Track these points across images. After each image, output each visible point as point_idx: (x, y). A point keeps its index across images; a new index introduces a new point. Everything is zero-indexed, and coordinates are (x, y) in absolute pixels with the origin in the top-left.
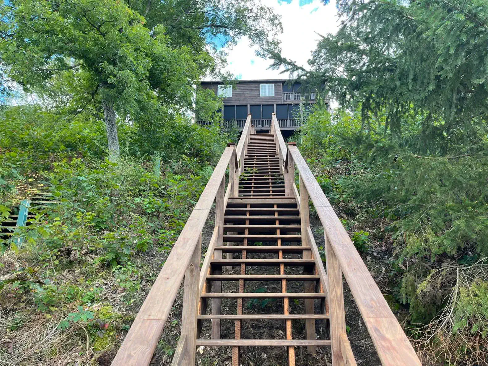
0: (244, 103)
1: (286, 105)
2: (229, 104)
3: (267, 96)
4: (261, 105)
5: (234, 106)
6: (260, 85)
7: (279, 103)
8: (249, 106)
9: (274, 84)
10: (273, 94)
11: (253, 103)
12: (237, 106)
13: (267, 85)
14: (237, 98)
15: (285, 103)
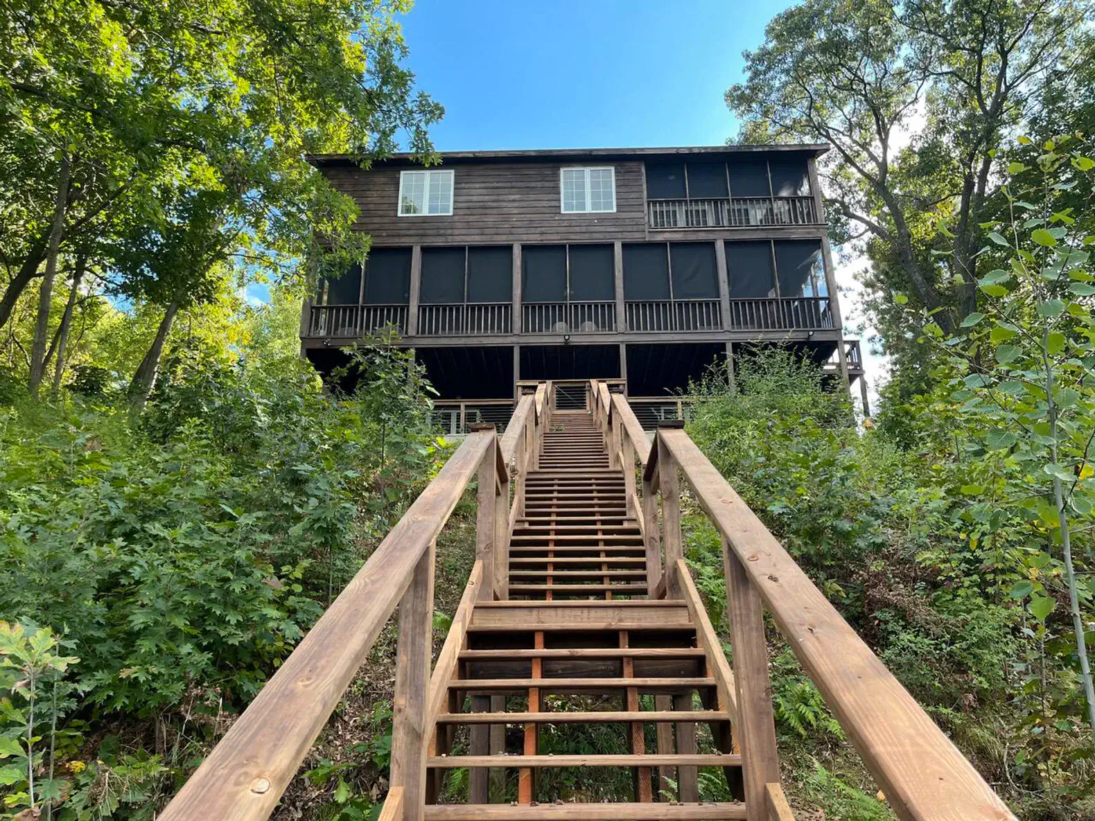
0: (501, 240)
1: (662, 245)
2: (439, 242)
3: (589, 210)
4: (563, 246)
5: (462, 249)
6: (562, 170)
7: (636, 237)
8: (517, 251)
9: (613, 169)
10: (609, 206)
11: (534, 239)
12: (473, 249)
13: (588, 171)
14: (471, 218)
15: (660, 238)
